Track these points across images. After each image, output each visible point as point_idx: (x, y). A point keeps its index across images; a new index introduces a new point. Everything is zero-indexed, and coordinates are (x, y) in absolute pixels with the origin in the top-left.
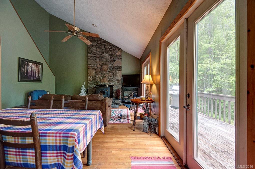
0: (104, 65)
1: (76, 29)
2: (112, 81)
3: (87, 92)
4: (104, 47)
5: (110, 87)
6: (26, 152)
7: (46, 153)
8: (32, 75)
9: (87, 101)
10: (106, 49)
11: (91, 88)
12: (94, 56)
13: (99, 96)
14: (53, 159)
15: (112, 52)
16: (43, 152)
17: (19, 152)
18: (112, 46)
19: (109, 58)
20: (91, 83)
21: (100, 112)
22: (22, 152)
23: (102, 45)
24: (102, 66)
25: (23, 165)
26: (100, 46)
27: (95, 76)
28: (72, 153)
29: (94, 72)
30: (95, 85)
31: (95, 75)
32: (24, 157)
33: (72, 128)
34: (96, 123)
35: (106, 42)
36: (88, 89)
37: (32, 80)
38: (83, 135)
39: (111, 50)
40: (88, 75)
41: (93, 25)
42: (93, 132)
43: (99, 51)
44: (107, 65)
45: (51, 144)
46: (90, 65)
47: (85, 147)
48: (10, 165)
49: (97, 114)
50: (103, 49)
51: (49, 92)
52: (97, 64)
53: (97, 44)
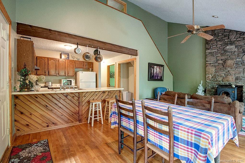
0: (229, 60)
1: (196, 27)
2: (241, 79)
3: (205, 91)
4: (229, 38)
5: (238, 87)
6: (162, 137)
7: (178, 144)
8: (156, 75)
9: (213, 103)
10: (231, 40)
11: (210, 88)
12: (214, 51)
13: (226, 98)
14: (184, 152)
15: (241, 42)
16: (175, 142)
17: (157, 135)
18: (240, 34)
19: (236, 50)
20: (210, 82)
21: (232, 119)
22: (159, 136)
23: (225, 36)
24: (225, 62)
25: (159, 146)
26: (222, 38)
27: (215, 74)
28: (204, 154)
29: (214, 69)
30: (216, 85)
31: (216, 72)
32: (160, 140)
33: (203, 128)
34: (228, 130)
35: (231, 31)
36: (206, 88)
37: (157, 79)
38: (216, 140)
39: (238, 39)
40: (207, 73)
41: (213, 16)
42: (225, 140)
43: (221, 45)
44: (232, 59)
45: (182, 138)
46: (209, 62)
47: (217, 154)
48: (150, 142)
49: (229, 119)
50: (226, 40)
51: (169, 89)
52: (218, 60)
53: (218, 37)
